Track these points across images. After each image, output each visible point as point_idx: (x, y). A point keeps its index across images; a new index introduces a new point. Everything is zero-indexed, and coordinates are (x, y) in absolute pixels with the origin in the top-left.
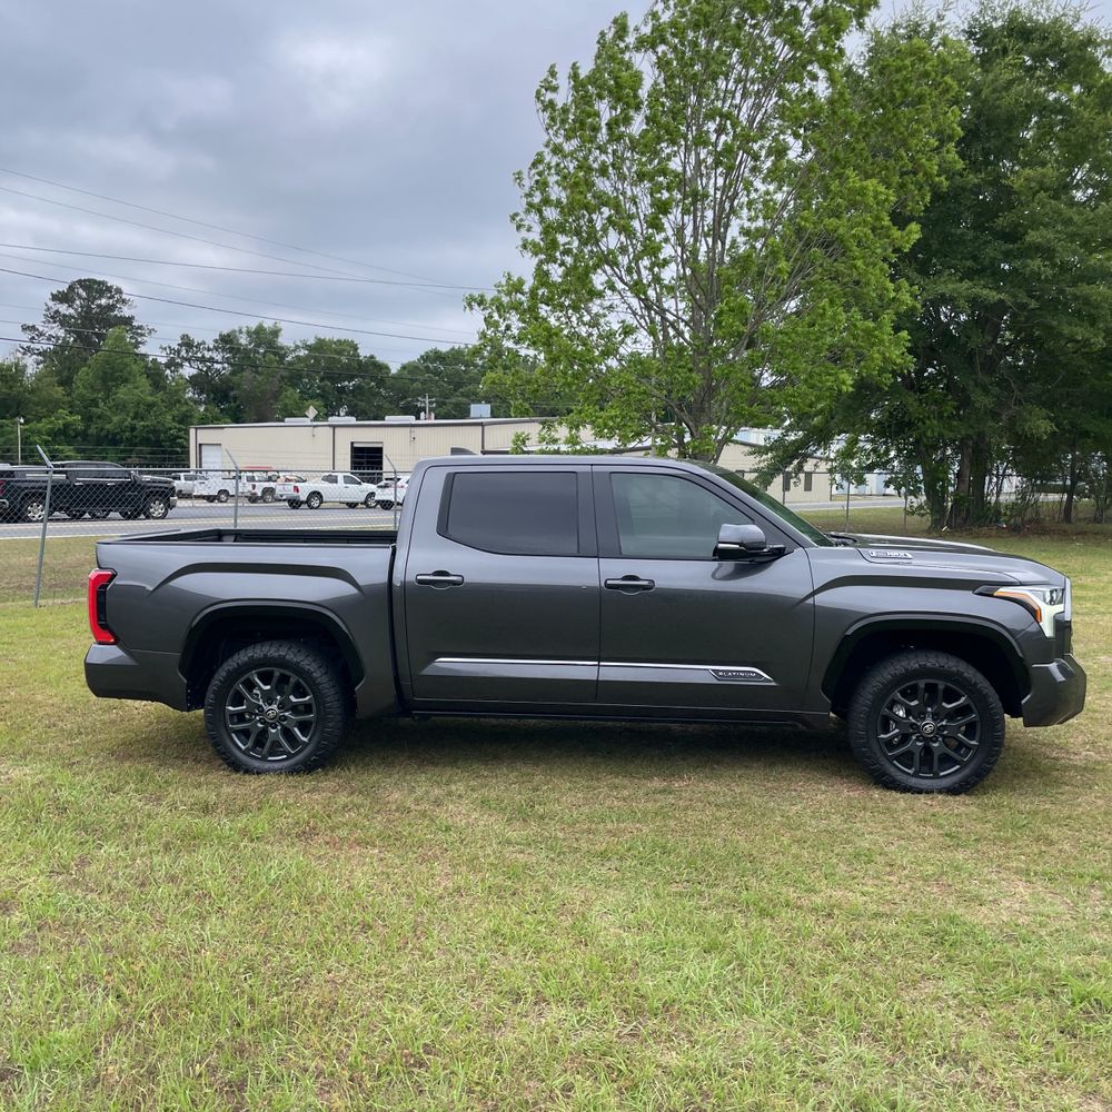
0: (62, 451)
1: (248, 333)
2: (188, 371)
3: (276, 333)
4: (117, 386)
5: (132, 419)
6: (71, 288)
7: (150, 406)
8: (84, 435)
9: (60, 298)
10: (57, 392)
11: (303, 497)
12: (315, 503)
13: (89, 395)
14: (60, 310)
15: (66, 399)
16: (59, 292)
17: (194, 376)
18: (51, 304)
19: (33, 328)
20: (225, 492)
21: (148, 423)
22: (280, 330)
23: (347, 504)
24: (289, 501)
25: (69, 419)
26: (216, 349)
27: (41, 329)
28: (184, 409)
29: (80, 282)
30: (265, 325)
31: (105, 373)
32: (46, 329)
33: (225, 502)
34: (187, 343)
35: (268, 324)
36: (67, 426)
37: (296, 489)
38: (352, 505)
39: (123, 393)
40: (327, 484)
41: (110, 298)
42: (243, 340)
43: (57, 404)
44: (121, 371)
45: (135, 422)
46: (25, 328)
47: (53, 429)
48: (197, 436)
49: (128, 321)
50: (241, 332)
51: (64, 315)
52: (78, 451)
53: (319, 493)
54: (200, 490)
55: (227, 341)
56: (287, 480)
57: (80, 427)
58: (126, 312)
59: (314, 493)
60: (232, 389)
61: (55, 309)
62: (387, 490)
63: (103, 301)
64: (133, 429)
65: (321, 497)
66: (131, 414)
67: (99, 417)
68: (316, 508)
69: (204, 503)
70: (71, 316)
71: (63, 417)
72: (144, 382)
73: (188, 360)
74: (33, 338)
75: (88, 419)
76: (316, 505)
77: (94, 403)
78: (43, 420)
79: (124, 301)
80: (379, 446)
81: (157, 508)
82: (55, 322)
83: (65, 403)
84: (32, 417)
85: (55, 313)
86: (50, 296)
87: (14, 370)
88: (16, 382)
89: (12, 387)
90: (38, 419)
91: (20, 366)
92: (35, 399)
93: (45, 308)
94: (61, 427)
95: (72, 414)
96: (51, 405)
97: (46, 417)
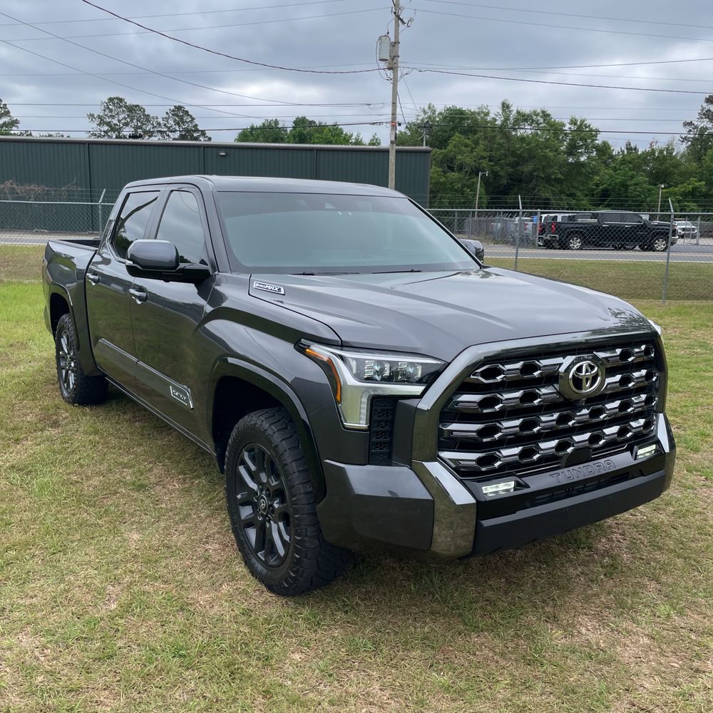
0: (688, 206)
8: (706, 195)
10: (692, 166)
16: (710, 96)
18: (705, 105)
19: (691, 124)
25: (697, 184)
27: (696, 124)
32: (699, 123)
36: (695, 189)
43: (691, 174)
46: (686, 124)
47: (684, 192)
52: (699, 206)
57: (704, 189)
61: (707, 109)
71: (695, 183)
74: (690, 131)
78: (680, 185)
81: (660, 244)
82: (706, 118)
83: (696, 173)
84: (672, 184)
85: (707, 111)
86: (704, 99)
87: (665, 153)
88: (666, 160)
89: (662, 164)
90: (676, 185)
91: (669, 150)
92: (676, 171)
93: (701, 108)
94: (691, 190)
95: (700, 181)
96: (686, 175)
97: (682, 183)
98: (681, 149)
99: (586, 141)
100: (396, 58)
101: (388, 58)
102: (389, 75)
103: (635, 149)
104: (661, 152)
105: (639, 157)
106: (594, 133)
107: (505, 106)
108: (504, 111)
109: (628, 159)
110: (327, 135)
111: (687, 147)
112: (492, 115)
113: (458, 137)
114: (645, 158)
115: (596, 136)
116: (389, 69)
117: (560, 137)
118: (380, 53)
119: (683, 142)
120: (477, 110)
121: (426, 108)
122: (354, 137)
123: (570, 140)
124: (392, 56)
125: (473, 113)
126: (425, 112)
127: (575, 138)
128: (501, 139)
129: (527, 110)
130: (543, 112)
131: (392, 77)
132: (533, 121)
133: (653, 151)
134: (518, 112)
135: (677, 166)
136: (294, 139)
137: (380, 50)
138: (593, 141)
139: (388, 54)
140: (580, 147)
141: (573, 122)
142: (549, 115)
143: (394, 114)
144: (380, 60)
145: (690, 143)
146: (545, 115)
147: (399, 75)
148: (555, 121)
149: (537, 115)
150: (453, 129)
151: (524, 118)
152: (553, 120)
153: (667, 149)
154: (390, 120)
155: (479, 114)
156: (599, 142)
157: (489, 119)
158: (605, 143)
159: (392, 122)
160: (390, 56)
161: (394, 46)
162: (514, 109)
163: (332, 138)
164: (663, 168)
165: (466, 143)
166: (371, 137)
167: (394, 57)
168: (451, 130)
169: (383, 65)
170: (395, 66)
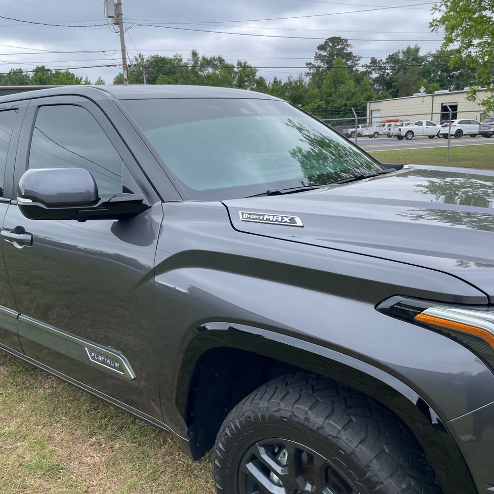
1: (403, 53)
2: (375, 75)
3: (417, 50)
4: (340, 86)
5: (346, 100)
6: (326, 43)
7: (354, 94)
8: (326, 110)
9: (321, 48)
10: (315, 91)
11: (403, 134)
12: (410, 136)
13: (329, 91)
14: (322, 53)
15: (320, 94)
16: (320, 45)
17: (377, 77)
18: (317, 51)
19: (310, 64)
20: (377, 133)
21: (353, 102)
22: (419, 48)
23: (429, 136)
24: (397, 136)
25: (320, 103)
26: (387, 62)
27: (313, 64)
28: (369, 93)
29: (329, 39)
30: (412, 47)
31: (335, 81)
32: (315, 63)
33: (377, 137)
34: (374, 61)
35: (413, 46)
36: (319, 106)
37: (400, 130)
38: (432, 137)
39: (342, 88)
40: (417, 127)
41: (342, 45)
42: (401, 57)
43: (315, 97)
44: (341, 78)
45: (346, 102)
46: (307, 64)
47: (313, 108)
48: (371, 106)
49: (349, 54)
50: (399, 53)
51: (323, 56)
53: (412, 131)
54: (366, 132)
55: (393, 59)
56: (396, 125)
57: (324, 106)
58: (349, 50)
59: (409, 131)
60: (393, 82)
61: (319, 54)
62: (446, 128)
63: (339, 47)
64: (346, 105)
65: (413, 133)
66: (345, 98)
67: (332, 101)
68: (411, 139)
69: (368, 139)
70: (326, 56)
71: (318, 102)
72: (352, 83)
73: (374, 70)
74: (311, 68)
75: (328, 102)
76: (410, 138)
77: (330, 95)
78: (310, 105)
79: (348, 45)
80: (456, 104)
82: (319, 60)
83: (318, 96)
84: (305, 104)
85: (319, 55)
86: (317, 48)
87: (298, 83)
88: (299, 88)
89: (297, 91)
90: (307, 104)
91: (300, 81)
92: (306, 95)
93: (315, 53)
94: (316, 107)
95: (321, 101)
96: (313, 97)
97: (310, 103)
98: (307, 80)
99: (249, 76)
100: (120, 16)
101: (114, 15)
102: (116, 29)
103: (280, 82)
104: (296, 83)
105: (283, 87)
106: (253, 71)
107: (194, 54)
108: (193, 57)
109: (276, 88)
110: (62, 79)
111: (310, 79)
112: (184, 61)
113: (161, 77)
114: (286, 87)
115: (255, 73)
116: (116, 24)
117: (233, 75)
118: (107, 12)
119: (307, 76)
120: (173, 58)
121: (137, 56)
122: (83, 80)
123: (239, 77)
124: (117, 14)
125: (171, 60)
126: (137, 59)
127: (242, 75)
128: (193, 77)
129: (209, 56)
130: (219, 58)
131: (119, 30)
132: (213, 65)
133: (291, 83)
134: (203, 58)
135: (306, 92)
136: (36, 83)
137: (107, 10)
138: (254, 77)
139: (114, 14)
140: (246, 81)
141: (240, 64)
142: (223, 60)
143: (124, 58)
144: (108, 17)
145: (311, 77)
146: (221, 60)
147: (124, 29)
148: (227, 64)
149: (216, 60)
150: (158, 71)
151: (207, 63)
152: (226, 63)
153: (299, 81)
154: (122, 63)
155: (174, 60)
156: (257, 77)
157: (182, 63)
158: (261, 78)
159: (123, 64)
160: (115, 14)
161: (117, 6)
162: (200, 56)
163: (67, 81)
164: (298, 93)
165: (169, 81)
166: (97, 80)
167: (119, 15)
168: (156, 73)
169: (110, 20)
170: (120, 21)
